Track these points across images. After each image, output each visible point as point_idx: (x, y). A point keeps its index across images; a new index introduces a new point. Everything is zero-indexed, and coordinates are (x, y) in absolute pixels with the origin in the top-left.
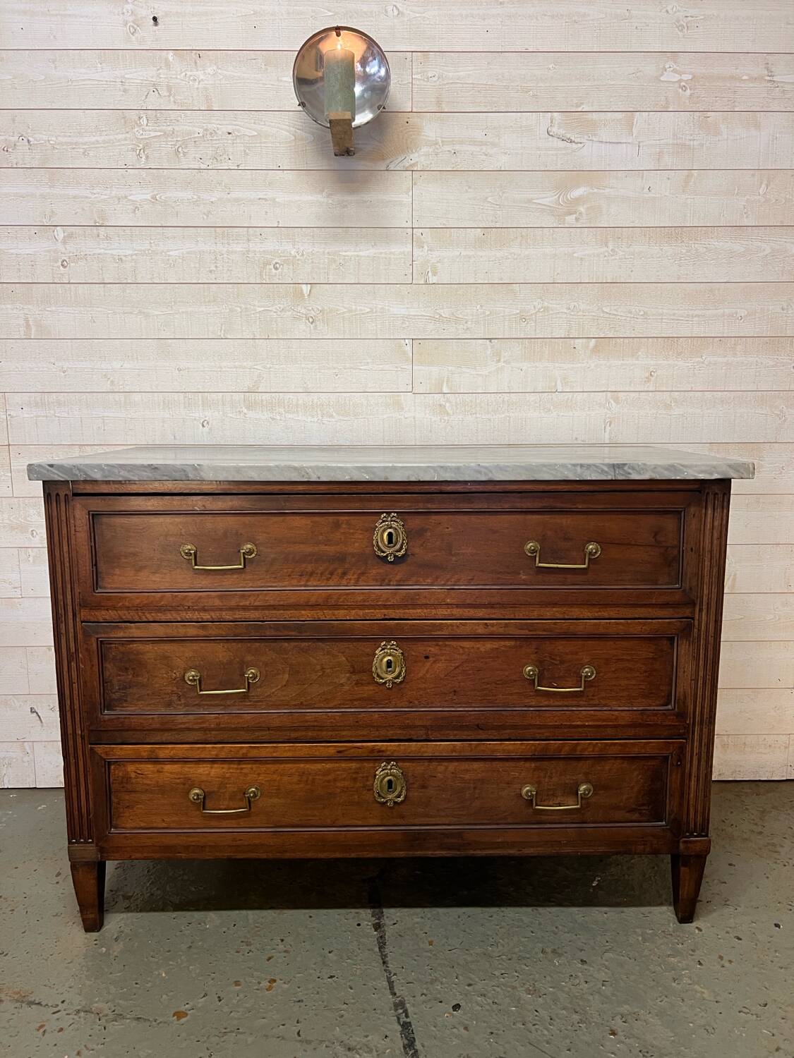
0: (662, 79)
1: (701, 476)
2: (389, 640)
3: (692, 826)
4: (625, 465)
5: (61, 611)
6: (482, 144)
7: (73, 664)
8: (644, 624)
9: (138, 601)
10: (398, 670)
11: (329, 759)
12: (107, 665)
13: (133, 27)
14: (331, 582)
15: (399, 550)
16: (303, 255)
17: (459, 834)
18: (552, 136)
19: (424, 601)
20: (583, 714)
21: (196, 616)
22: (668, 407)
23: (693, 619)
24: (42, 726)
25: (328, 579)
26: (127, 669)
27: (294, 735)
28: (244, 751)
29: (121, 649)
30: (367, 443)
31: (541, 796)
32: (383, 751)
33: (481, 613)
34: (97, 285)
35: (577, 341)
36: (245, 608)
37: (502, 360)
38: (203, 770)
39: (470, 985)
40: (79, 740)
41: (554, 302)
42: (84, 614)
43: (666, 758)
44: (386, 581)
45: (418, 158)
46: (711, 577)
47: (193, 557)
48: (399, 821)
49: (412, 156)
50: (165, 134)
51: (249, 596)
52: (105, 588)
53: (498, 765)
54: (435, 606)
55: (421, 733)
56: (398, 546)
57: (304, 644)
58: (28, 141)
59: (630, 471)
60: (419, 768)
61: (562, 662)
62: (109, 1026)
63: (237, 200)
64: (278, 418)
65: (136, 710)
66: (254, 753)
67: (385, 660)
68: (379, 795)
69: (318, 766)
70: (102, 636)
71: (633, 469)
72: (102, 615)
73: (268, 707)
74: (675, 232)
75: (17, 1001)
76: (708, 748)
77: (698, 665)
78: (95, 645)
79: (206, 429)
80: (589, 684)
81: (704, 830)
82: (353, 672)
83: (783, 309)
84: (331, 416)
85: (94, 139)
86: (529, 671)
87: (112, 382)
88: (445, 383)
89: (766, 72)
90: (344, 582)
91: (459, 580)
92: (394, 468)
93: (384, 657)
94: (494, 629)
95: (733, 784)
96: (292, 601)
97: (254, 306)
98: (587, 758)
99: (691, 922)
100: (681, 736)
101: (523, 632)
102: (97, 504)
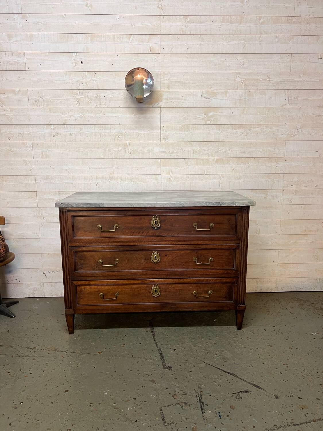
0: (236, 80)
1: (241, 205)
2: (155, 251)
3: (241, 302)
4: (220, 202)
5: (64, 244)
6: (181, 99)
7: (67, 258)
8: (226, 246)
9: (86, 240)
10: (158, 259)
11: (139, 284)
12: (77, 259)
13: (75, 64)
14: (139, 235)
15: (158, 226)
16: (127, 133)
17: (175, 305)
18: (203, 97)
19: (165, 240)
20: (210, 270)
21: (102, 244)
22: (239, 179)
23: (240, 244)
24: (46, 278)
25: (138, 234)
26: (82, 259)
27: (129, 277)
28: (115, 282)
29: (80, 254)
30: (147, 190)
31: (198, 294)
32: (154, 282)
33: (181, 243)
34: (64, 142)
35: (211, 159)
36: (115, 242)
37: (188, 165)
38: (103, 288)
39: (178, 345)
40: (68, 280)
41: (204, 147)
42: (70, 244)
43: (233, 283)
44: (155, 234)
45: (163, 103)
46: (244, 233)
47: (101, 228)
48: (158, 301)
49: (160, 103)
50: (85, 97)
51: (116, 239)
52: (76, 237)
53: (186, 285)
54: (168, 241)
55: (165, 277)
56: (158, 225)
57: (132, 252)
58: (43, 99)
59: (221, 204)
60: (164, 286)
61: (203, 256)
62: (81, 356)
63: (107, 116)
64: (120, 182)
65: (84, 271)
66: (118, 283)
67: (154, 256)
68: (153, 294)
69: (136, 286)
70: (75, 250)
71: (222, 203)
72: (75, 244)
73: (122, 270)
74: (241, 126)
75: (54, 351)
76: (245, 280)
77: (241, 257)
78: (73, 253)
79: (98, 186)
80: (211, 262)
81: (244, 303)
82: (145, 260)
83: (273, 149)
84: (136, 182)
85: (63, 98)
86: (195, 259)
87: (68, 172)
88: (171, 172)
89: (267, 78)
90: (143, 235)
91: (175, 234)
92: (157, 203)
93: (154, 255)
94: (184, 247)
95: (260, 294)
96: (128, 240)
97: (112, 148)
98: (211, 283)
99: (241, 329)
100: (237, 277)
101: (193, 248)
102: (74, 214)
